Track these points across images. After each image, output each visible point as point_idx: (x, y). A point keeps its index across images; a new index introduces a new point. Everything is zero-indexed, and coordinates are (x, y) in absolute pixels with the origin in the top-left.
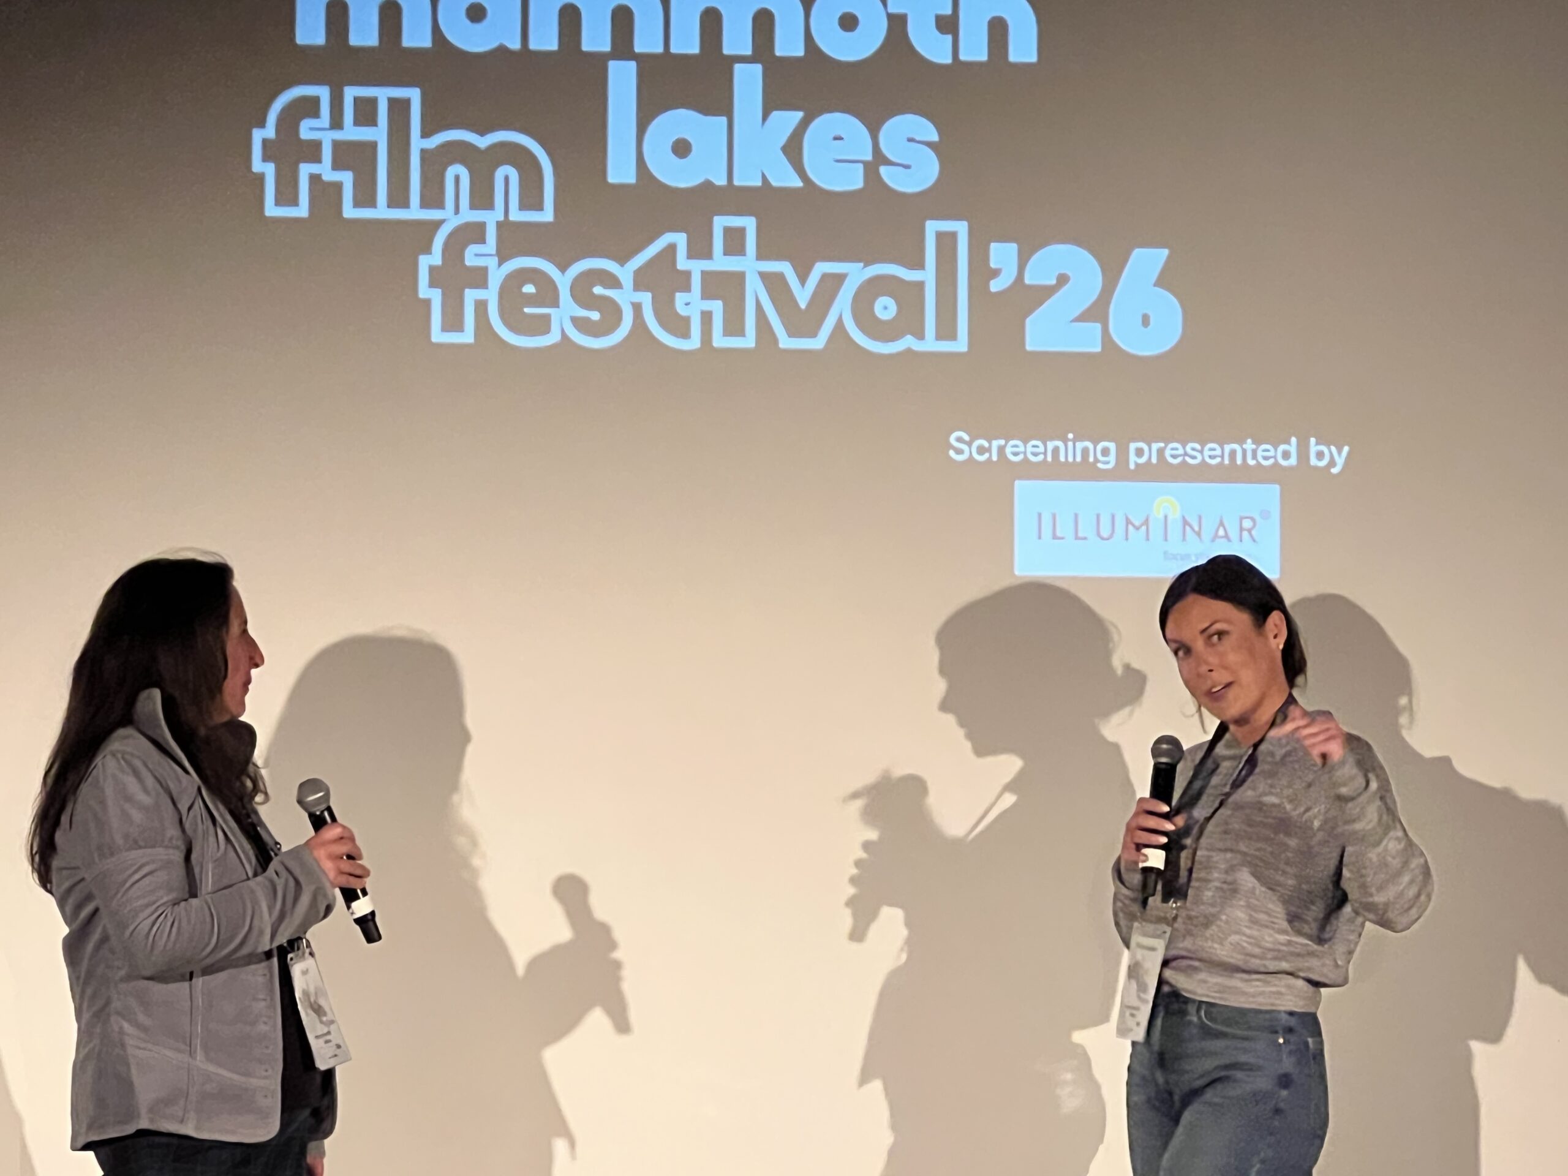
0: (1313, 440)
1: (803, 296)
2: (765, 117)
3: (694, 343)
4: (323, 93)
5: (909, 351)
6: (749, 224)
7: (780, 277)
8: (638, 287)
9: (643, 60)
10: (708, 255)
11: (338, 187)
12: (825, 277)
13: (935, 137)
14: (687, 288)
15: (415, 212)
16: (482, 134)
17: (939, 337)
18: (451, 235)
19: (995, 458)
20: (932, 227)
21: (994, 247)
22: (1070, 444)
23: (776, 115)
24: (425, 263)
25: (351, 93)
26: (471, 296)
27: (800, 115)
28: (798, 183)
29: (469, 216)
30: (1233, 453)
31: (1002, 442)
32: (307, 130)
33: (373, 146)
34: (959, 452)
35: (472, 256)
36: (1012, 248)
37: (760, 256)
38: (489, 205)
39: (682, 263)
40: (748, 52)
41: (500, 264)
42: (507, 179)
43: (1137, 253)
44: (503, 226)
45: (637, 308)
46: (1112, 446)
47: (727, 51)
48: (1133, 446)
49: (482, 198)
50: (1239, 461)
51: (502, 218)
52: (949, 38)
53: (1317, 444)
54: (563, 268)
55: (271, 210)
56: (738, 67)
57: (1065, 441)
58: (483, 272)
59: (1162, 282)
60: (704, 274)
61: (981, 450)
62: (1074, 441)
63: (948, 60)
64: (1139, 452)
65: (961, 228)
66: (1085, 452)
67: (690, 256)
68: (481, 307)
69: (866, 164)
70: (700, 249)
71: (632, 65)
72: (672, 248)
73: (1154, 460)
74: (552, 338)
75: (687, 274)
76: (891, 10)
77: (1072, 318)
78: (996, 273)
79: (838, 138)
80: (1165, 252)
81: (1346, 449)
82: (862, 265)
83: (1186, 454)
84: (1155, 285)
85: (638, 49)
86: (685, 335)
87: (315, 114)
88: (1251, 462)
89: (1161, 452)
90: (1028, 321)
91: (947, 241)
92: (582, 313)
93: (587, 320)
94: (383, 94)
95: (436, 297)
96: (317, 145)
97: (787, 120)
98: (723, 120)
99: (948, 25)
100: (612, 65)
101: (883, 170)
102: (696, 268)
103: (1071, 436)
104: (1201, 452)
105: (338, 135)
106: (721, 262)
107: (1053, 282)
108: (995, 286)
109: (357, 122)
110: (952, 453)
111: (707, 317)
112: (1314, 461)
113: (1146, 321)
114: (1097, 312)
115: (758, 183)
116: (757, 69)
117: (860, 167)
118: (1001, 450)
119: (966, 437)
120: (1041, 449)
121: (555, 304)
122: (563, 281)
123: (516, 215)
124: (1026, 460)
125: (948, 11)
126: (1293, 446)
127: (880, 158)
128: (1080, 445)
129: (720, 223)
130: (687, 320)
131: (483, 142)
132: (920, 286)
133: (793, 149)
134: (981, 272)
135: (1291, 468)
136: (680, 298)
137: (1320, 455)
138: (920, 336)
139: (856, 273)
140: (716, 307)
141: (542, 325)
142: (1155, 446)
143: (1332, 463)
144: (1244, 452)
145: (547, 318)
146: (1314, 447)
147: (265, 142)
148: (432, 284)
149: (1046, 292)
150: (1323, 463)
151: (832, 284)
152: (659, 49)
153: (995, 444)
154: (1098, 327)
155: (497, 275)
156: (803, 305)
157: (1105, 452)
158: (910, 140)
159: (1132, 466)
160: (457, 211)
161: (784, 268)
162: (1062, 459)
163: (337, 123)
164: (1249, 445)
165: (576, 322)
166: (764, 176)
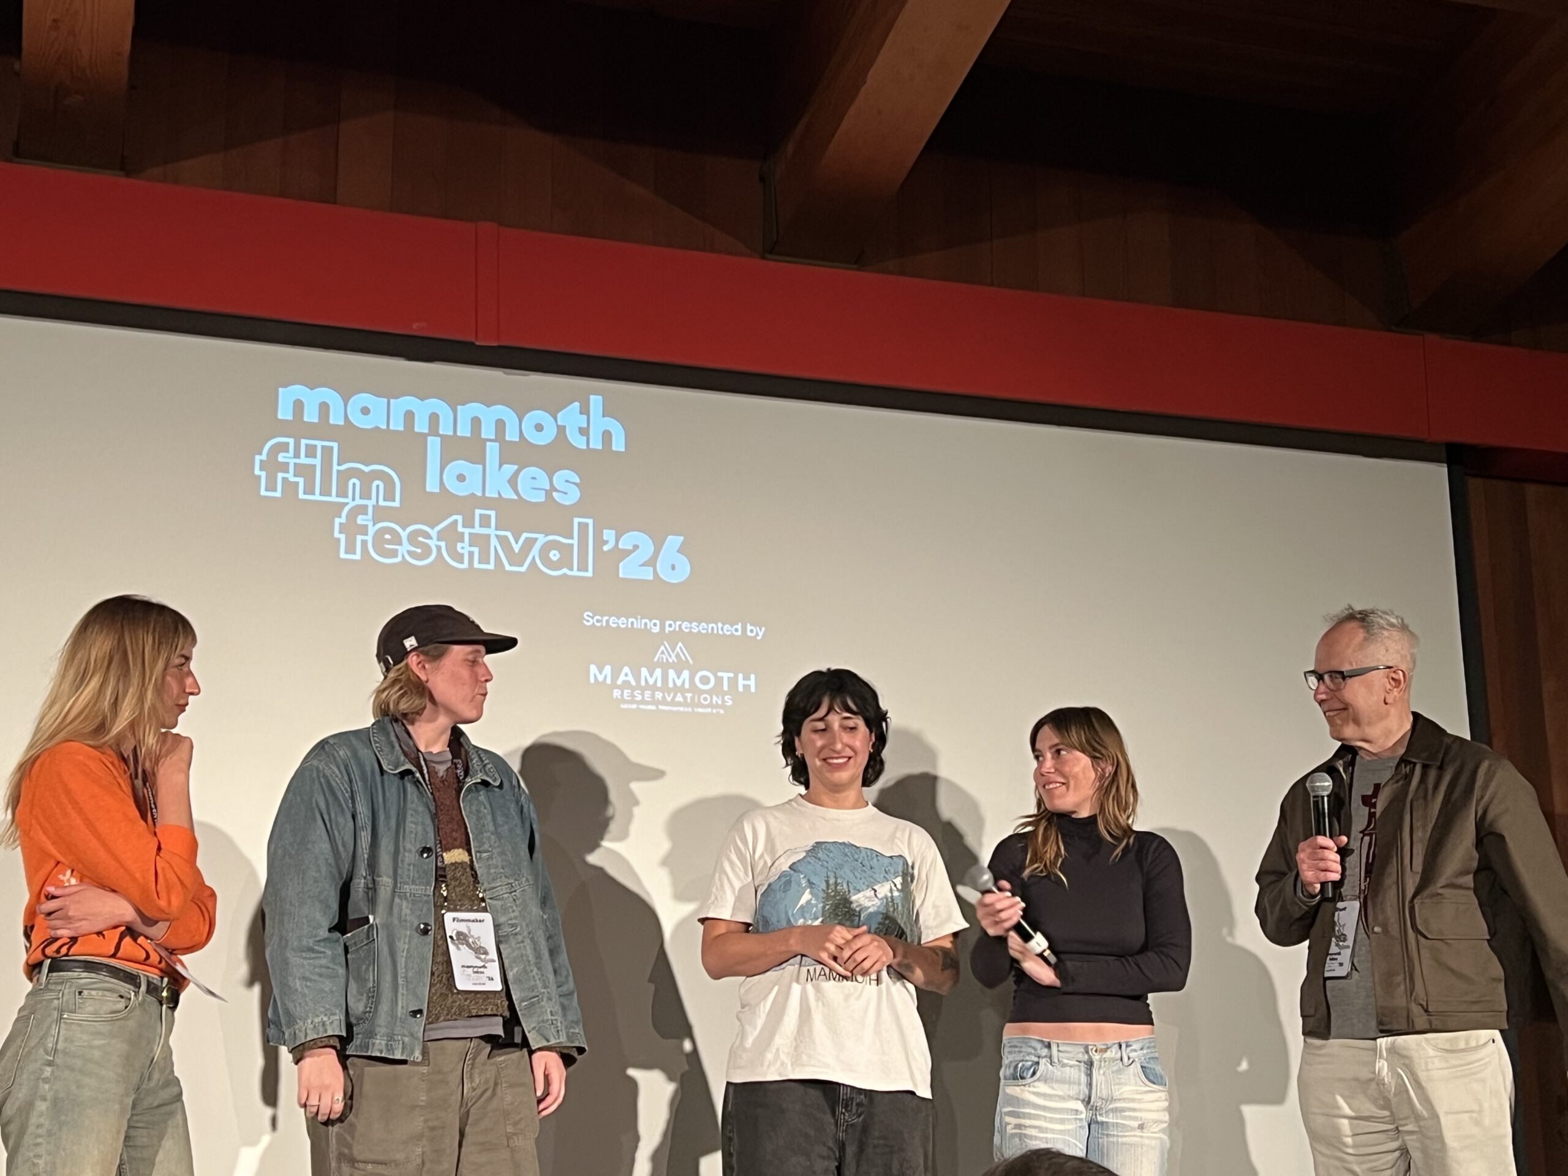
0: (748, 625)
1: (517, 548)
2: (500, 466)
3: (465, 565)
4: (291, 441)
5: (565, 575)
6: (493, 513)
7: (506, 537)
8: (438, 540)
9: (444, 438)
10: (473, 527)
11: (297, 484)
12: (527, 539)
13: (577, 480)
14: (463, 541)
15: (334, 499)
16: (367, 465)
17: (579, 570)
18: (350, 511)
19: (604, 624)
20: (576, 520)
21: (605, 531)
22: (639, 620)
23: (505, 466)
24: (337, 521)
25: (304, 442)
26: (359, 538)
27: (516, 467)
28: (515, 497)
29: (359, 502)
30: (713, 628)
31: (607, 618)
32: (281, 458)
33: (314, 466)
34: (588, 621)
35: (361, 520)
36: (613, 532)
37: (497, 529)
38: (370, 498)
39: (460, 529)
40: (494, 437)
41: (374, 525)
42: (378, 486)
43: (670, 537)
44: (376, 507)
45: (439, 548)
46: (658, 622)
47: (483, 436)
48: (668, 623)
49: (366, 494)
50: (715, 632)
51: (375, 503)
52: (585, 438)
53: (751, 625)
54: (404, 529)
55: (263, 493)
56: (488, 444)
57: (637, 619)
58: (366, 527)
59: (680, 551)
60: (470, 534)
61: (598, 621)
62: (641, 619)
63: (584, 447)
64: (670, 626)
65: (590, 521)
66: (646, 624)
67: (464, 526)
68: (364, 543)
69: (546, 491)
70: (469, 523)
71: (439, 439)
72: (456, 522)
73: (677, 629)
74: (399, 559)
75: (463, 533)
76: (559, 423)
77: (641, 563)
78: (606, 542)
79: (534, 478)
80: (682, 538)
81: (763, 629)
82: (543, 535)
83: (691, 628)
84: (678, 552)
85: (441, 432)
86: (462, 562)
87: (287, 451)
88: (721, 632)
89: (680, 626)
90: (621, 565)
91: (583, 527)
92: (413, 549)
93: (415, 552)
94: (319, 444)
95: (343, 537)
96: (288, 464)
97: (510, 469)
98: (480, 467)
99: (584, 432)
100: (430, 438)
101: (555, 494)
102: (467, 531)
103: (639, 617)
104: (698, 627)
105: (297, 461)
106: (478, 530)
107: (631, 548)
108: (606, 548)
109: (307, 456)
110: (585, 622)
111: (471, 554)
112: (749, 634)
113: (673, 567)
114: (651, 562)
115: (496, 496)
116: (497, 444)
117: (544, 492)
118: (607, 621)
119: (591, 614)
120: (625, 621)
121: (400, 544)
122: (404, 535)
123: (382, 503)
124: (618, 626)
125: (585, 426)
126: (739, 627)
127: (553, 489)
128: (644, 621)
129: (478, 512)
130: (463, 555)
131: (366, 469)
132: (572, 545)
133: (513, 482)
134: (600, 541)
135: (738, 636)
136: (459, 545)
137: (752, 631)
138: (571, 569)
139: (542, 539)
140: (476, 550)
141: (394, 553)
142: (678, 623)
143: (757, 634)
144: (718, 628)
145: (397, 550)
146: (749, 627)
147: (261, 461)
148: (340, 532)
149: (628, 553)
150: (753, 635)
151: (530, 542)
152: (451, 433)
153: (605, 618)
154: (651, 569)
155: (372, 530)
156: (517, 551)
157: (655, 625)
158: (567, 481)
159: (667, 632)
160: (354, 499)
161: (508, 534)
162: (635, 626)
163: (297, 455)
164: (720, 625)
165: (409, 552)
166: (499, 493)
